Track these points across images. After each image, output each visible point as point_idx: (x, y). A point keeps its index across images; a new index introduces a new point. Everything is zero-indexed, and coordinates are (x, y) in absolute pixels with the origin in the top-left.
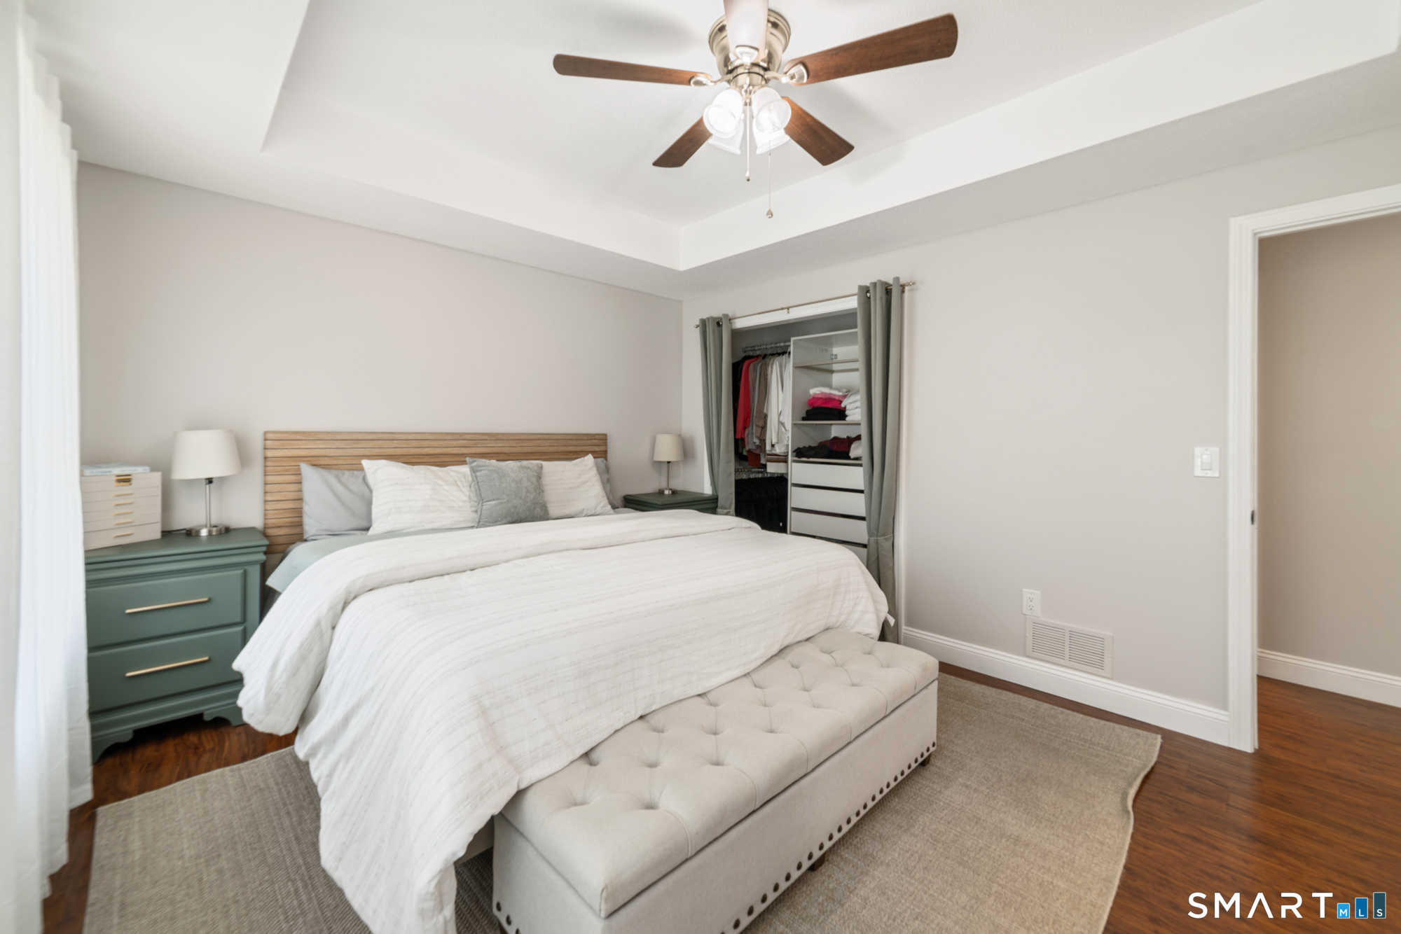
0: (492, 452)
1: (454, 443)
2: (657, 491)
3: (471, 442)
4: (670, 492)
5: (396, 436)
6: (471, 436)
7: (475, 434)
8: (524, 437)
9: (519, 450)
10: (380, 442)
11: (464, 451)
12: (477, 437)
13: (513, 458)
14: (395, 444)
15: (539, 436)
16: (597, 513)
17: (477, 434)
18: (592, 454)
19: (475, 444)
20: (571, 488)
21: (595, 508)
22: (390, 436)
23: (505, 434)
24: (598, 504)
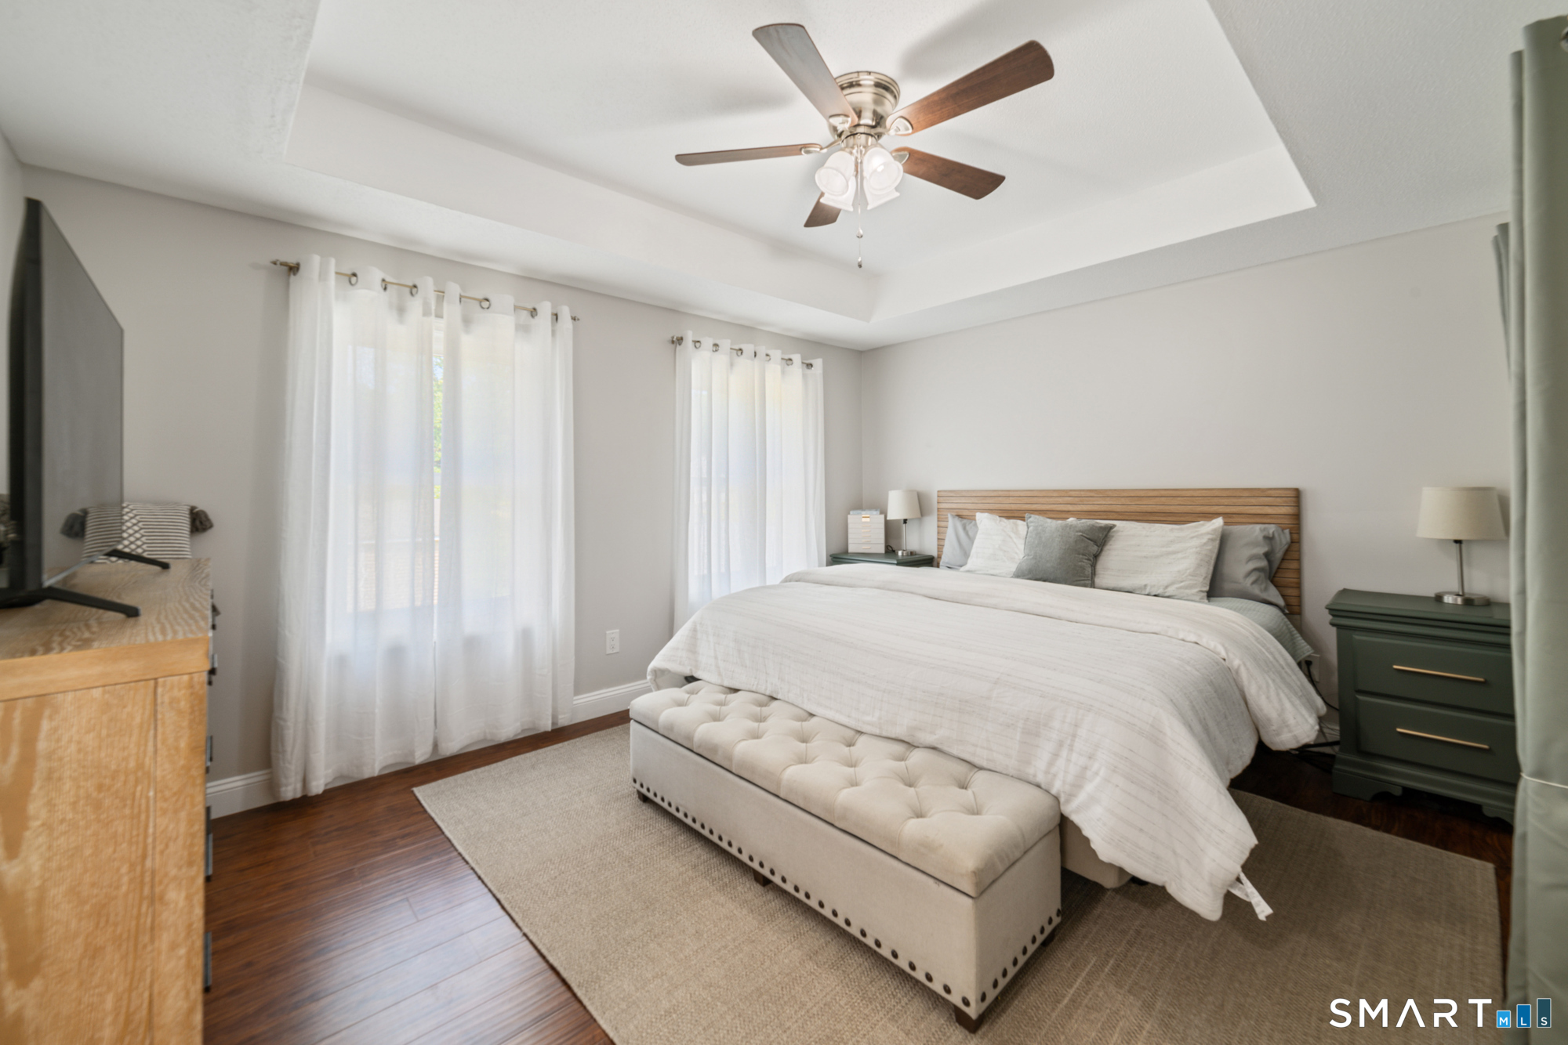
0: (1100, 510)
1: (1060, 500)
2: (1433, 595)
3: (1076, 499)
4: (1459, 601)
5: (1011, 494)
6: (1077, 493)
7: (1080, 490)
8: (1142, 494)
9: (1138, 508)
10: (1000, 498)
11: (1070, 508)
12: (1083, 494)
13: (1127, 518)
14: (1011, 500)
15: (1163, 493)
16: (1167, 594)
17: (1083, 490)
18: (1224, 518)
19: (1081, 501)
20: (1146, 557)
21: (1167, 587)
22: (1007, 494)
23: (1115, 490)
24: (1173, 583)
